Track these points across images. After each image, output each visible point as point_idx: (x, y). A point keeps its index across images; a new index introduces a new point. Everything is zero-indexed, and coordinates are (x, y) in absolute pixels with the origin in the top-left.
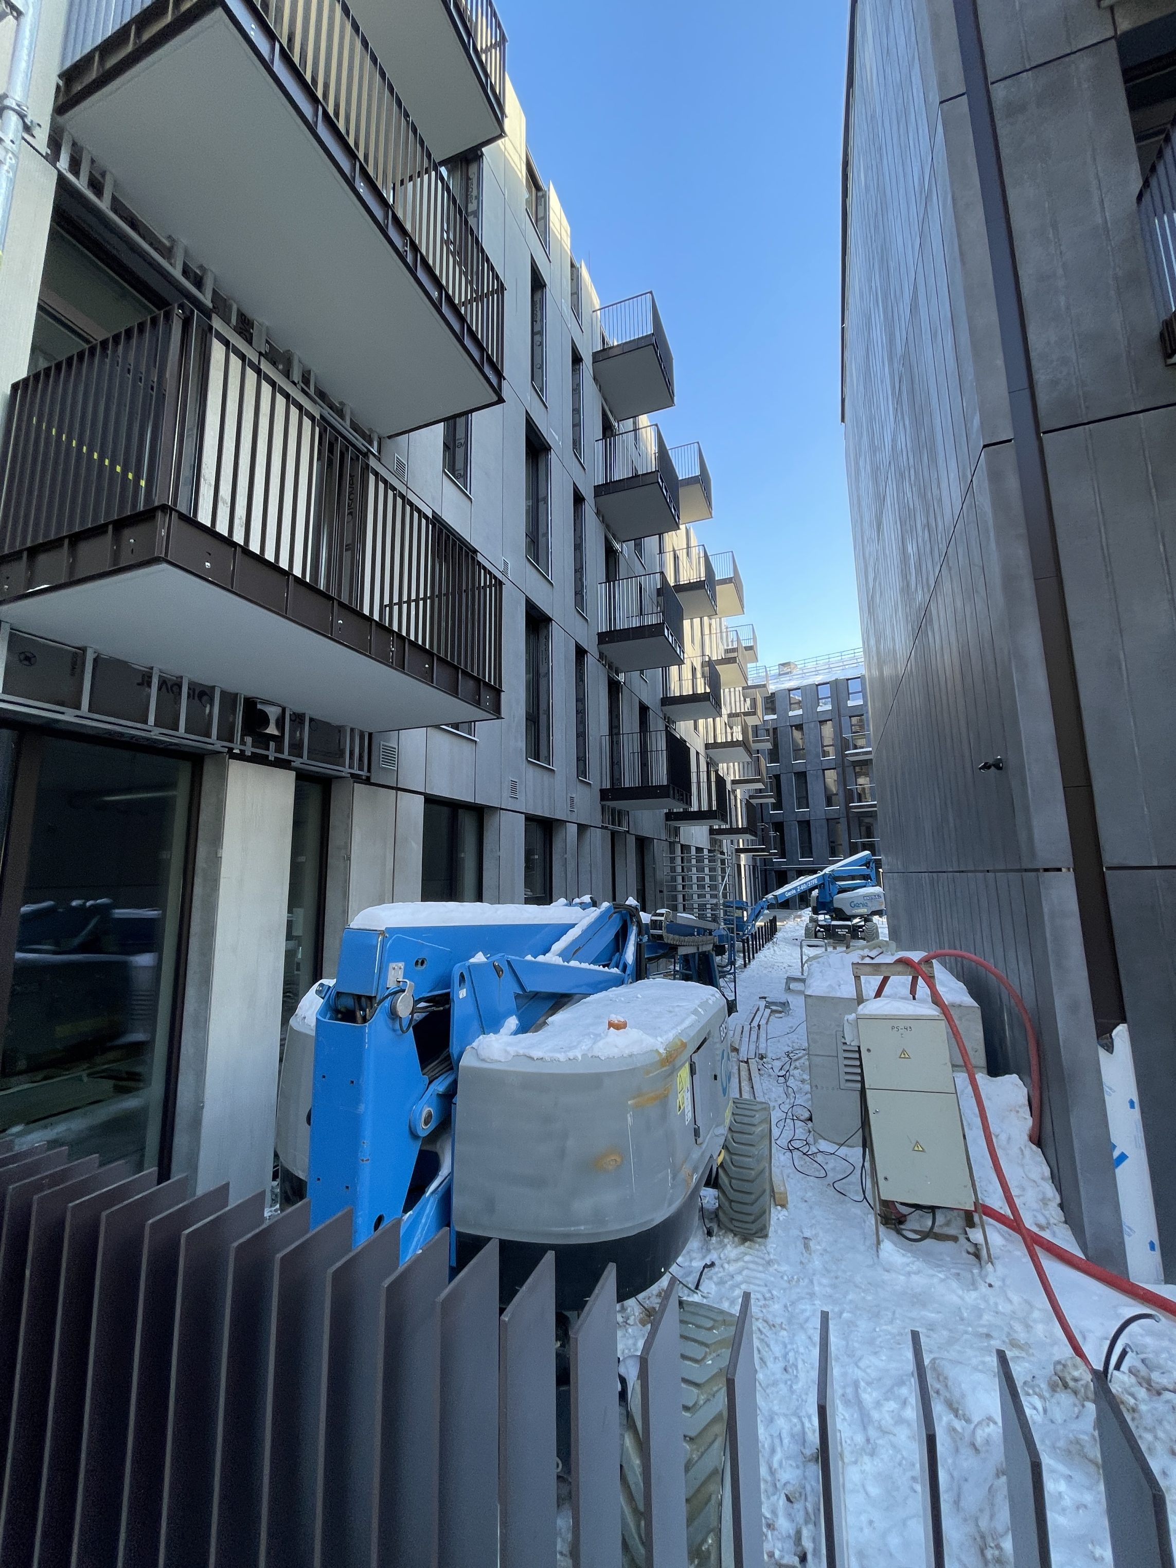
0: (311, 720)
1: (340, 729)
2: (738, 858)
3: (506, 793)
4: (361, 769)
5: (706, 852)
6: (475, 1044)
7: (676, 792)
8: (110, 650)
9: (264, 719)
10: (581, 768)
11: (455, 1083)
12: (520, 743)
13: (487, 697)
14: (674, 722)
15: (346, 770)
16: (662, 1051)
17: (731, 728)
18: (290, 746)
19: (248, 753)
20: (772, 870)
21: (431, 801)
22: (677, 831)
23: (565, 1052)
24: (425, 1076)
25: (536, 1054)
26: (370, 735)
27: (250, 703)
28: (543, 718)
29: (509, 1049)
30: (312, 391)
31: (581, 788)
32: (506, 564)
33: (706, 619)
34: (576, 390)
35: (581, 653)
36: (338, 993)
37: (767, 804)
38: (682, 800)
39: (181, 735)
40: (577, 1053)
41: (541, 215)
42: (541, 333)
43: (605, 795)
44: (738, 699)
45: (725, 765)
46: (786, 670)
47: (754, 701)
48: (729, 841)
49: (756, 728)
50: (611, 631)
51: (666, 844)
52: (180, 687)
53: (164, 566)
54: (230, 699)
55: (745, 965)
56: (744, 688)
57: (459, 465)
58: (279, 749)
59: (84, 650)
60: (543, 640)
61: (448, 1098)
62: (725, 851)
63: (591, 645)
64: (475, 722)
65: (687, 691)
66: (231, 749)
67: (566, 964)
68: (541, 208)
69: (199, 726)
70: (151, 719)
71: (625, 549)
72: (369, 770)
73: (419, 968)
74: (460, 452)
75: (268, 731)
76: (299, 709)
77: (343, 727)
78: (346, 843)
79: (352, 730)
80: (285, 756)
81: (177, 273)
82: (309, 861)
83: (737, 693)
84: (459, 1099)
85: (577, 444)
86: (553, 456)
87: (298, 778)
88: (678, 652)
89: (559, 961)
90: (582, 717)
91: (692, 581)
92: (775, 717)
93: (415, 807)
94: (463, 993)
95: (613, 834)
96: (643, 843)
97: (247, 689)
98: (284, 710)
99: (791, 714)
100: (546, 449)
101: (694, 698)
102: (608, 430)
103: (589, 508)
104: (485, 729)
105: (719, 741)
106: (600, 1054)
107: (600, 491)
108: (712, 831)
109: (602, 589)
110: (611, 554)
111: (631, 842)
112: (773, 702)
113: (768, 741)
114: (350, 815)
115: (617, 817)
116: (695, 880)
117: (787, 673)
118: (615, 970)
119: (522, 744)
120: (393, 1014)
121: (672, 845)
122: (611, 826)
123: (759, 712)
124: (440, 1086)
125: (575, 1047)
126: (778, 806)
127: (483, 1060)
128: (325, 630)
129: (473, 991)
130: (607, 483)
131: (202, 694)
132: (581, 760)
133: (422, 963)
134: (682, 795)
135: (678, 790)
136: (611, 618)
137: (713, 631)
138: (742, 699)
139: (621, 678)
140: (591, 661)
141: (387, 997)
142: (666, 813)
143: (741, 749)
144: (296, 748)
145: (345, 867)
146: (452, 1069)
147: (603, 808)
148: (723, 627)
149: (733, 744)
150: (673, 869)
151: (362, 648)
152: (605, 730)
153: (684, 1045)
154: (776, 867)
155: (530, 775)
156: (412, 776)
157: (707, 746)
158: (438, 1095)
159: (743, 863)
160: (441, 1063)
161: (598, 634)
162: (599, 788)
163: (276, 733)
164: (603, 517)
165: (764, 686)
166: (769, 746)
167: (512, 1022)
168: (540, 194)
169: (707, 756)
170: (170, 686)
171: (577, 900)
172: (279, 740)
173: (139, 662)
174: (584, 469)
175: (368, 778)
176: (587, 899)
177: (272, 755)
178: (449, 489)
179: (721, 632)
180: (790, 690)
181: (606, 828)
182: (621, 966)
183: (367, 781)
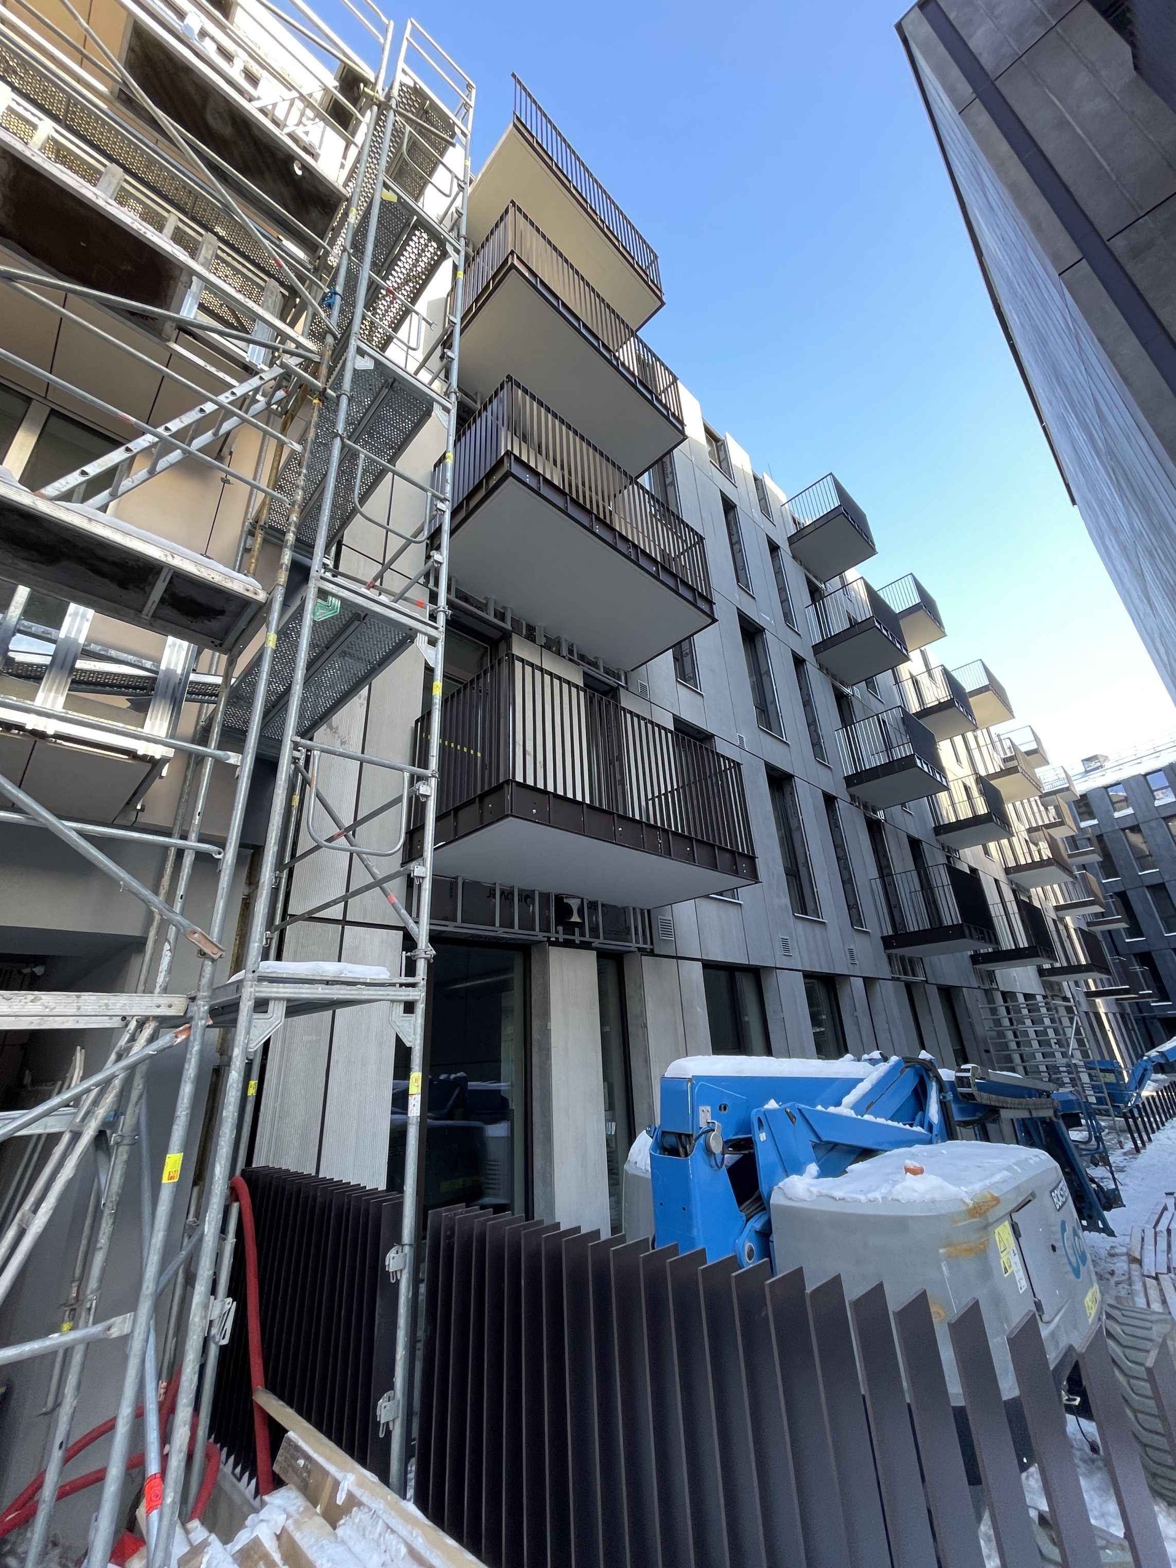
0: (603, 905)
1: (624, 910)
2: (1094, 1005)
3: (779, 951)
4: (645, 943)
5: (1039, 998)
6: (781, 1184)
7: (973, 930)
8: (471, 877)
9: (568, 910)
10: (855, 917)
11: (769, 1223)
12: (784, 900)
13: (743, 865)
14: (956, 851)
15: (634, 945)
16: (968, 1201)
17: (1036, 845)
18: (591, 929)
19: (561, 940)
20: (1154, 1017)
21: (708, 966)
22: (991, 976)
23: (865, 1194)
24: (743, 1214)
25: (838, 1194)
26: (649, 911)
27: (559, 899)
28: (803, 871)
29: (813, 1189)
30: (575, 658)
31: (859, 938)
32: (741, 738)
33: (970, 735)
34: (778, 572)
35: (830, 800)
36: (663, 1133)
37: (1118, 930)
38: (983, 938)
39: (516, 932)
40: (877, 1195)
41: (722, 457)
42: (739, 542)
43: (887, 942)
44: (1036, 810)
45: (1039, 890)
46: (1093, 765)
47: (1057, 808)
48: (1072, 984)
49: (1073, 841)
50: (857, 772)
51: (979, 994)
52: (513, 894)
53: (511, 818)
54: (545, 897)
55: (1137, 1150)
56: (1040, 797)
57: (688, 670)
58: (582, 934)
59: (456, 878)
60: (788, 796)
61: (765, 1235)
62: (1069, 995)
63: (839, 790)
64: (737, 888)
65: (965, 813)
66: (549, 938)
67: (859, 1117)
68: (722, 454)
69: (527, 924)
70: (497, 924)
71: (857, 692)
72: (652, 944)
73: (723, 1112)
74: (687, 660)
75: (573, 920)
76: (593, 899)
77: (627, 907)
78: (641, 1011)
79: (634, 909)
80: (587, 938)
81: (491, 617)
82: (614, 1029)
83: (1033, 804)
84: (775, 1237)
85: (788, 617)
86: (768, 635)
87: (598, 956)
88: (939, 779)
89: (852, 1114)
90: (845, 863)
91: (942, 701)
92: (1095, 822)
93: (695, 972)
94: (763, 1137)
95: (909, 986)
96: (948, 994)
97: (554, 887)
98: (582, 900)
99: (1117, 815)
100: (760, 630)
101: (976, 820)
102: (816, 594)
103: (811, 667)
104: (746, 894)
105: (1023, 862)
106: (899, 1197)
107: (817, 649)
108: (1041, 972)
109: (840, 735)
110: (842, 701)
111: (933, 993)
112: (1087, 805)
113: (1092, 852)
114: (641, 986)
115: (908, 965)
116: (1032, 1035)
117: (1097, 768)
118: (918, 1129)
119: (785, 900)
120: (708, 1151)
121: (988, 993)
122: (903, 977)
123: (1069, 820)
124: (757, 1224)
125: (874, 1190)
126: (1135, 930)
127: (790, 1199)
128: (611, 838)
129: (771, 1134)
130: (824, 640)
131: (527, 897)
132: (853, 907)
133: (725, 1108)
134: (982, 932)
135: (976, 929)
136: (856, 759)
137: (982, 743)
138: (1042, 808)
139: (880, 815)
140: (843, 806)
141: (701, 1135)
142: (971, 956)
143: (1054, 869)
144: (594, 931)
145: (644, 1034)
146: (764, 1209)
147: (889, 957)
148: (994, 736)
149: (1042, 864)
150: (998, 1022)
151: (638, 846)
152: (874, 872)
153: (997, 1200)
154: (1157, 1013)
155: (800, 930)
156: (690, 945)
157: (1007, 871)
158: (756, 1231)
159: (1102, 1011)
160: (753, 1203)
161: (845, 778)
162: (880, 935)
163: (578, 920)
164: (827, 670)
165: (1068, 789)
166: (1096, 858)
167: (813, 1168)
168: (719, 444)
169: (1011, 882)
170: (507, 895)
171: (866, 1056)
172: (581, 925)
173: (487, 879)
174: (799, 635)
175: (652, 950)
176: (876, 1054)
177: (577, 939)
178: (684, 693)
179: (992, 743)
180: (1106, 788)
181: (898, 979)
182: (926, 1125)
183: (652, 953)
